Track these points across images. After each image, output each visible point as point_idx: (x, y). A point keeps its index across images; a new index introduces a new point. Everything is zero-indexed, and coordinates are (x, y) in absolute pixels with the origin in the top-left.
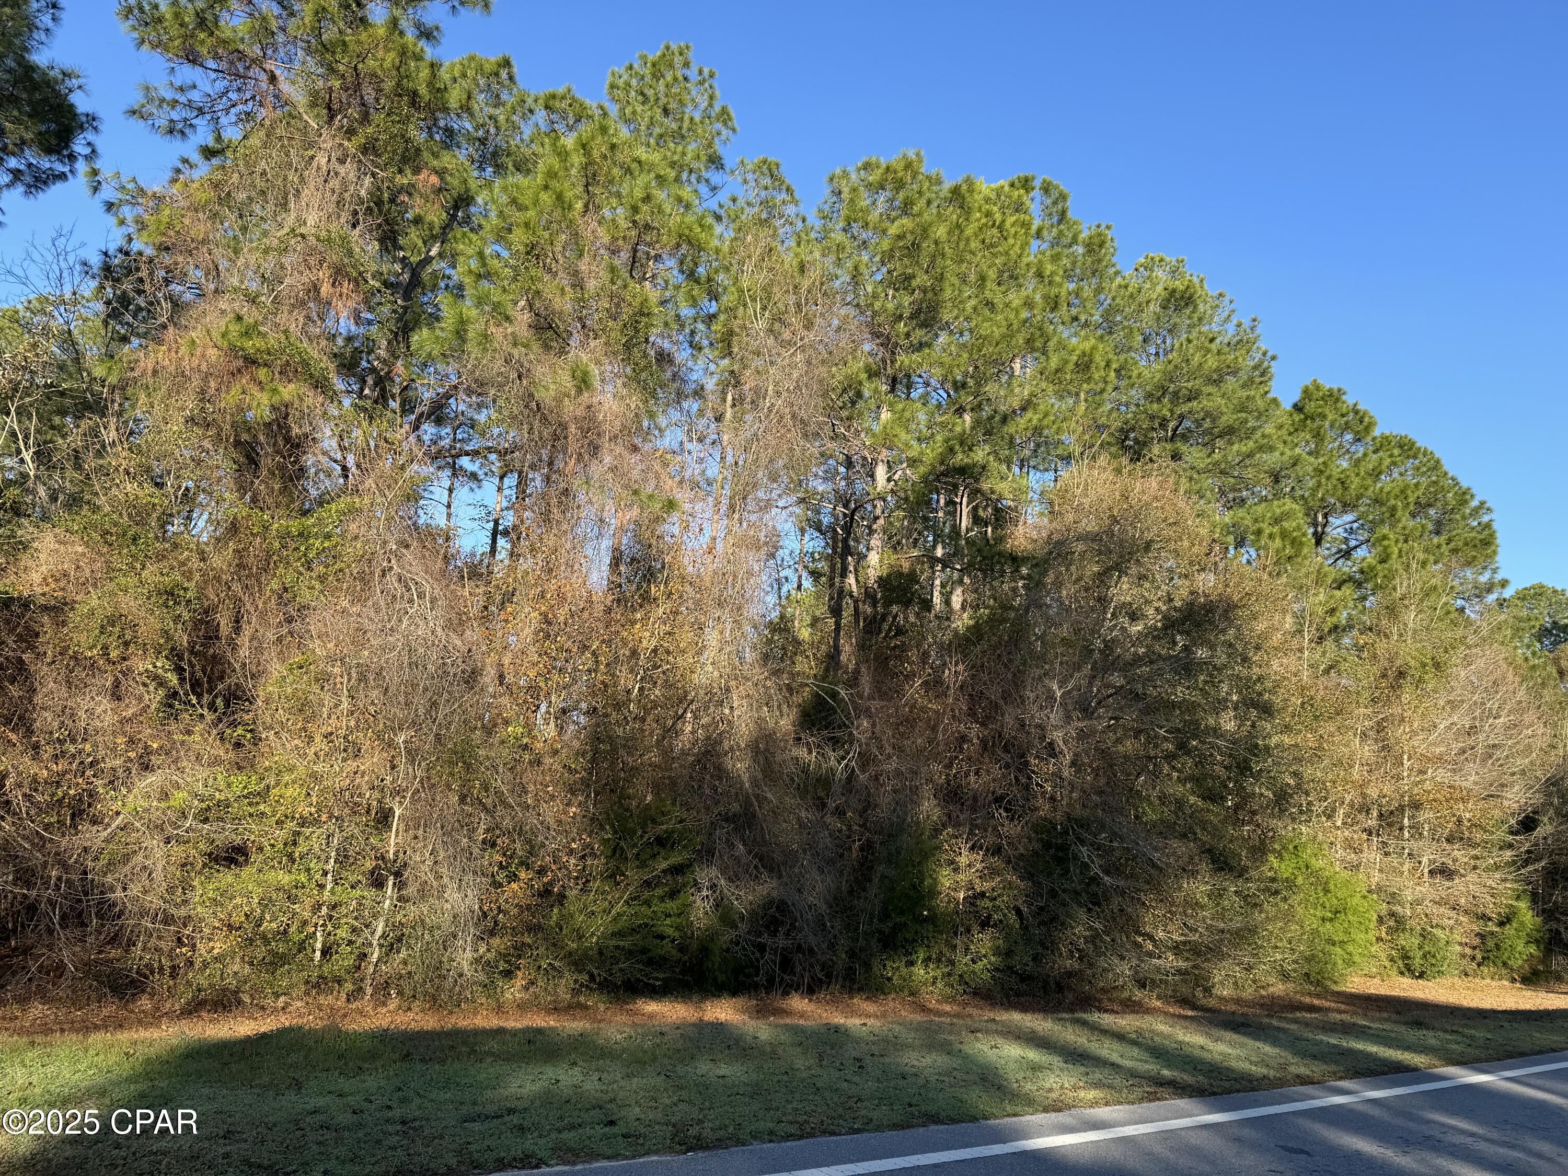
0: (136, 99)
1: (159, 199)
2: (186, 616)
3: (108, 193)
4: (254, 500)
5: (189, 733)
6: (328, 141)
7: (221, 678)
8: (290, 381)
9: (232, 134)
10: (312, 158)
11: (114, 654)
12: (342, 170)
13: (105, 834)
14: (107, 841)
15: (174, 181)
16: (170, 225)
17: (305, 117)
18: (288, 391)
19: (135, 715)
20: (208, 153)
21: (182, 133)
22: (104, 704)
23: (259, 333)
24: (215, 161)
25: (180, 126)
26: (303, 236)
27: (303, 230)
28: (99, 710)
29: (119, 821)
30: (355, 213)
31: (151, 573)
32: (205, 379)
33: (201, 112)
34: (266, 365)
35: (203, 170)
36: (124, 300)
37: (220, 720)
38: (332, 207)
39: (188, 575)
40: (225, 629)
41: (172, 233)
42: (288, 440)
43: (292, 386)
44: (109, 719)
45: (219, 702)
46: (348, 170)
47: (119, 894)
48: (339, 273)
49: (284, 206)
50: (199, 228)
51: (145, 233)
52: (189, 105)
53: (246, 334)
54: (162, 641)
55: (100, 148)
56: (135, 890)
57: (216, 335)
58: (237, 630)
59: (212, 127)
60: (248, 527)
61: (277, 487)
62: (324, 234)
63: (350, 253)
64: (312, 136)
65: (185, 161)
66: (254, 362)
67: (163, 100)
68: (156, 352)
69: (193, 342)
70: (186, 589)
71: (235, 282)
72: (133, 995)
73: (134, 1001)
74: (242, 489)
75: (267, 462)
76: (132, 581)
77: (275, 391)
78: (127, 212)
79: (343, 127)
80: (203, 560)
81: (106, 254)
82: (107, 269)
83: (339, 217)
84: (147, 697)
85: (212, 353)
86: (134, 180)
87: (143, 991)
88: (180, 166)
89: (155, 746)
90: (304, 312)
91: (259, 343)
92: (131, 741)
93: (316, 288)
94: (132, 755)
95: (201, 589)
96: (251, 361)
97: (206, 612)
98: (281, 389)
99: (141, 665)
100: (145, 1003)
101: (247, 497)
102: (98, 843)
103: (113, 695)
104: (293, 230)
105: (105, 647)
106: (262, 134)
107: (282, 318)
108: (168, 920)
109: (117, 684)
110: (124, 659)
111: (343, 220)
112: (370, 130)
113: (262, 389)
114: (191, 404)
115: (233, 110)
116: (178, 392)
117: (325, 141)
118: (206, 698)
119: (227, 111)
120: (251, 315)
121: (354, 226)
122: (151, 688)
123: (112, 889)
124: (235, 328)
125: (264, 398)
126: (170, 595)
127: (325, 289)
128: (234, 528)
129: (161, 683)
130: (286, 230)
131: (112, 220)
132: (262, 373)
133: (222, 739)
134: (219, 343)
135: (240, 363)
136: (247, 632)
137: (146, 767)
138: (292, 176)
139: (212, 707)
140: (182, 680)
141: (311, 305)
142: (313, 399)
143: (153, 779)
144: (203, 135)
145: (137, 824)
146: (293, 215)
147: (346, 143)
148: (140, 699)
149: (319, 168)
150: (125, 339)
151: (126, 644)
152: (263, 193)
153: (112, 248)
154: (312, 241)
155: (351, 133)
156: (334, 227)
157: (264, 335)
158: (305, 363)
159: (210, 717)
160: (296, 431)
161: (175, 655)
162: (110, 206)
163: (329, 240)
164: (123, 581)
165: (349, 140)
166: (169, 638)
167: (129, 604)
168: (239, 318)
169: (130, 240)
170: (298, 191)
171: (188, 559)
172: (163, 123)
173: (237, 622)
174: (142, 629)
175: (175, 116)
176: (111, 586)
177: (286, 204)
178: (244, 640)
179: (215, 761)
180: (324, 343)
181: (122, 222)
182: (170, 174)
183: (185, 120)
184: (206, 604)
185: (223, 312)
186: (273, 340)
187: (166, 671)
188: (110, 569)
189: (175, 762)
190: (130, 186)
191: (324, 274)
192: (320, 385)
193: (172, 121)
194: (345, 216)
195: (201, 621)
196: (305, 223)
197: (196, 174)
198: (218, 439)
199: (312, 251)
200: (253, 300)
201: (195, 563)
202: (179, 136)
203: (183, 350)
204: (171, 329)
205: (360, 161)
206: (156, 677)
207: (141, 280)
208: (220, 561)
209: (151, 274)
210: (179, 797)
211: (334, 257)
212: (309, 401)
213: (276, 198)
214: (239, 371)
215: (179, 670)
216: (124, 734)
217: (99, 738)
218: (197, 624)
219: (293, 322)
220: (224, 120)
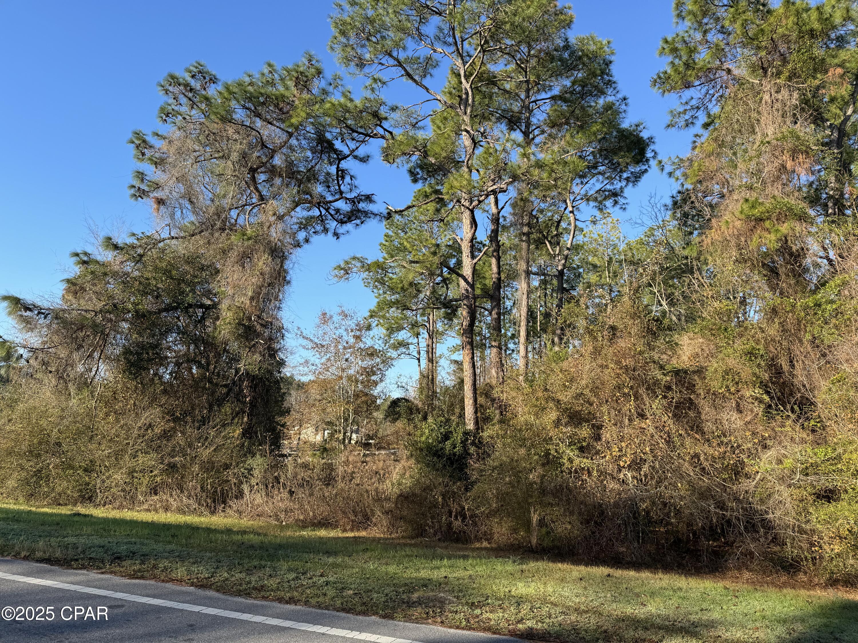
0: (668, 119)
1: (691, 160)
2: (763, 363)
3: (668, 168)
4: (781, 293)
5: (784, 426)
6: (768, 85)
7: (791, 394)
8: (784, 222)
9: (715, 110)
10: (761, 99)
11: (733, 390)
12: (780, 97)
13: (754, 483)
14: (756, 487)
15: (694, 148)
16: (699, 170)
17: (751, 80)
18: (784, 228)
19: (752, 420)
20: (706, 126)
21: (692, 123)
22: (735, 416)
23: (760, 203)
24: (711, 128)
25: (690, 121)
26: (768, 142)
27: (767, 139)
28: (733, 419)
29: (758, 477)
30: (794, 115)
31: (739, 345)
32: (738, 238)
33: (698, 108)
34: (768, 219)
35: (706, 134)
36: (686, 215)
37: (799, 418)
38: (780, 119)
39: (758, 342)
40: (786, 367)
41: (701, 173)
42: (791, 254)
43: (786, 225)
44: (740, 423)
45: (796, 407)
46: (784, 93)
47: (771, 516)
48: (794, 153)
49: (753, 132)
50: (712, 164)
51: (689, 179)
52: (692, 108)
53: (753, 207)
54: (754, 379)
55: (657, 150)
56: (778, 513)
57: (737, 214)
58: (793, 366)
59: (705, 113)
60: (783, 309)
61: (792, 282)
62: (780, 135)
63: (798, 138)
64: (757, 89)
65: (696, 136)
66: (761, 220)
67: (680, 113)
68: (710, 234)
69: (727, 222)
70: (759, 349)
71: (737, 183)
72: (794, 572)
73: (796, 576)
74: (773, 288)
75: (782, 271)
76: (730, 351)
77: (777, 231)
78: (678, 173)
79: (773, 73)
80: (763, 332)
81: (673, 197)
82: (675, 203)
83: (785, 123)
84: (755, 410)
85: (738, 224)
86: (678, 157)
87: (799, 571)
88: (695, 139)
89: (767, 435)
90: (780, 182)
91: (761, 209)
92: (754, 434)
93: (784, 167)
94: (756, 441)
95: (766, 348)
96: (760, 220)
97: (773, 359)
98: (780, 228)
99: (748, 393)
100: (802, 577)
101: (778, 294)
102: (752, 489)
103: (737, 410)
104: (762, 142)
105: (727, 387)
106: (730, 102)
107: (769, 190)
108: (802, 531)
109: (738, 405)
110: (738, 391)
111: (788, 123)
112: (789, 66)
113: (770, 233)
114: (734, 253)
115: (713, 99)
116: (726, 250)
117: (766, 87)
118: (788, 407)
119: (710, 100)
120: (752, 196)
121: (796, 123)
122: (756, 404)
123: (767, 512)
124: (746, 207)
125: (773, 237)
126: (751, 354)
127: (789, 165)
128: (774, 311)
129: (761, 401)
130: (758, 143)
131: (673, 180)
132: (767, 224)
133: (803, 428)
134: (740, 217)
135: (753, 223)
136: (799, 366)
137: (765, 447)
138: (754, 115)
139: (793, 411)
140: (772, 398)
141: (783, 176)
142: (799, 227)
143: (771, 453)
144: (703, 118)
145: (770, 478)
146: (759, 134)
147: (778, 81)
148: (752, 411)
149: (766, 102)
150: (691, 233)
151: (737, 383)
152: (740, 131)
153: (674, 193)
154: (774, 142)
155: (779, 74)
156: (784, 129)
157: (762, 204)
158: (790, 209)
159: (793, 416)
160: (794, 248)
161: (764, 386)
162: (670, 174)
163: (784, 137)
164: (725, 351)
165: (779, 78)
166: (758, 377)
167: (732, 362)
168: (747, 200)
169: (683, 185)
170: (758, 120)
171: (756, 333)
172: (683, 123)
173: (791, 362)
174: (743, 375)
175: (687, 117)
176: (721, 356)
177: (754, 131)
178: (798, 371)
179: (803, 441)
180: (796, 194)
181: (677, 179)
182: (691, 146)
183: (692, 116)
184: (771, 355)
185: (737, 200)
186: (768, 204)
187: (762, 394)
188: (717, 347)
189: (780, 443)
190: (676, 161)
191: (786, 157)
192: (802, 217)
193: (686, 120)
194: (788, 121)
195: (771, 365)
196: (767, 135)
197: (703, 139)
198: (753, 267)
199: (775, 148)
200: (751, 188)
201: (760, 335)
202: (691, 126)
203: (723, 228)
204: (713, 221)
205: (789, 86)
206: (757, 399)
207: (692, 202)
208: (773, 330)
209: (697, 197)
210: (788, 463)
211: (789, 145)
212: (798, 229)
213: (748, 130)
214: (754, 227)
215: (768, 393)
216: (749, 430)
217: (736, 433)
218: (770, 366)
219: (776, 190)
220: (710, 106)
